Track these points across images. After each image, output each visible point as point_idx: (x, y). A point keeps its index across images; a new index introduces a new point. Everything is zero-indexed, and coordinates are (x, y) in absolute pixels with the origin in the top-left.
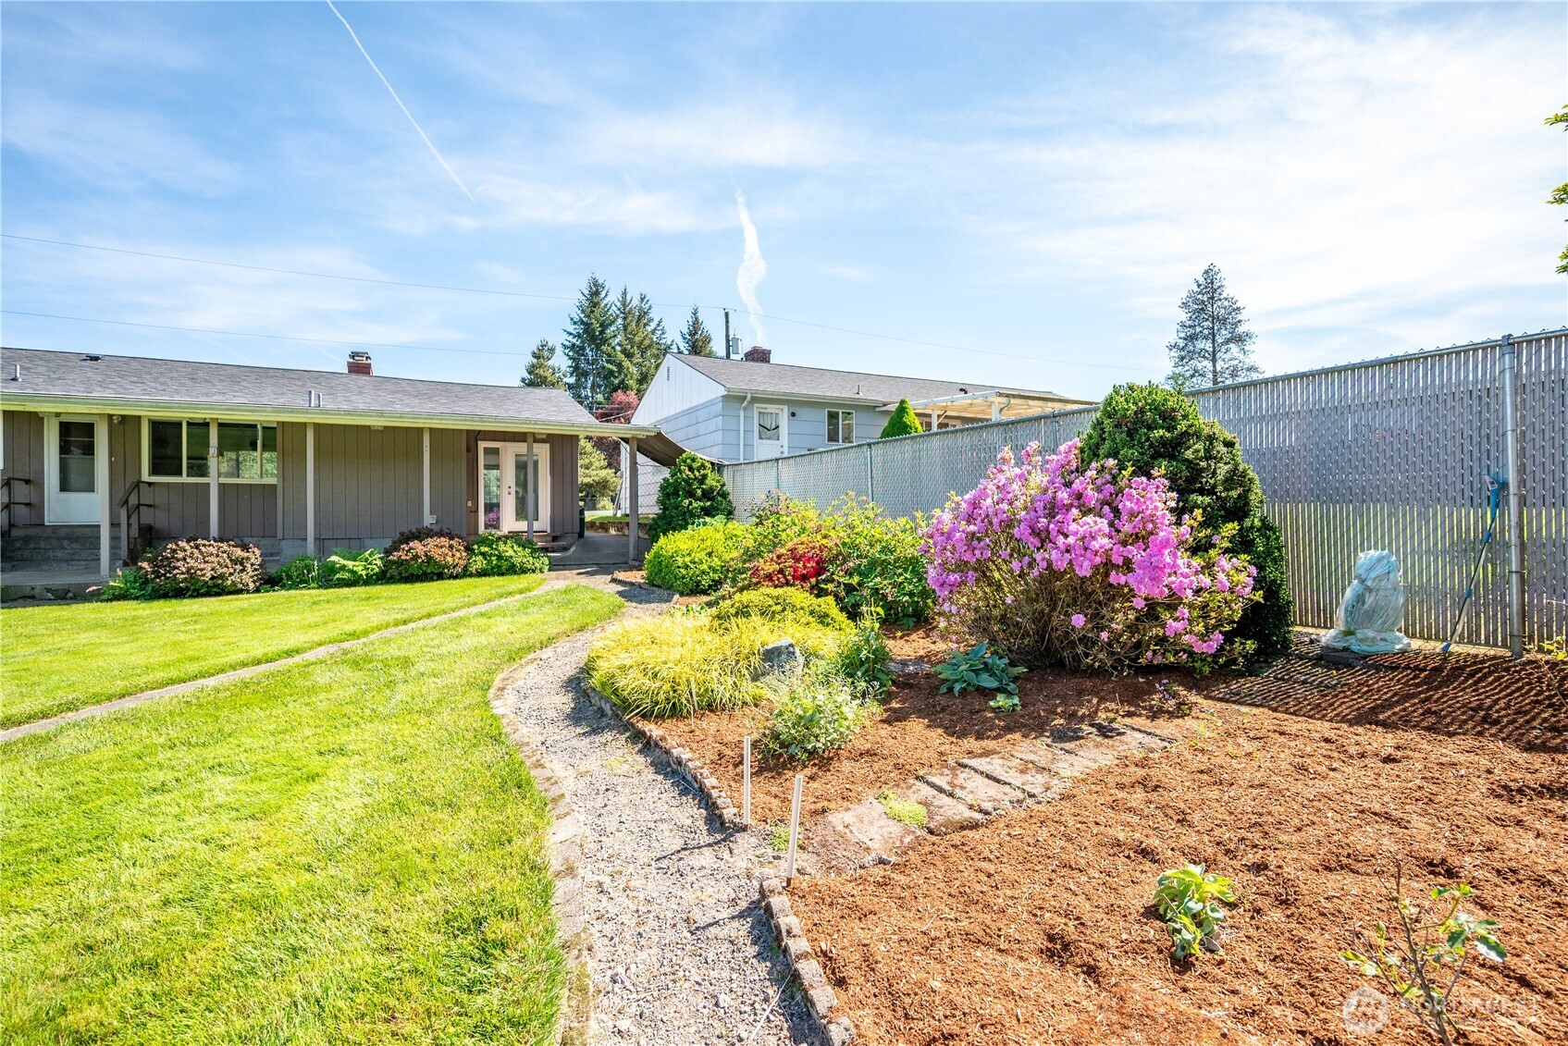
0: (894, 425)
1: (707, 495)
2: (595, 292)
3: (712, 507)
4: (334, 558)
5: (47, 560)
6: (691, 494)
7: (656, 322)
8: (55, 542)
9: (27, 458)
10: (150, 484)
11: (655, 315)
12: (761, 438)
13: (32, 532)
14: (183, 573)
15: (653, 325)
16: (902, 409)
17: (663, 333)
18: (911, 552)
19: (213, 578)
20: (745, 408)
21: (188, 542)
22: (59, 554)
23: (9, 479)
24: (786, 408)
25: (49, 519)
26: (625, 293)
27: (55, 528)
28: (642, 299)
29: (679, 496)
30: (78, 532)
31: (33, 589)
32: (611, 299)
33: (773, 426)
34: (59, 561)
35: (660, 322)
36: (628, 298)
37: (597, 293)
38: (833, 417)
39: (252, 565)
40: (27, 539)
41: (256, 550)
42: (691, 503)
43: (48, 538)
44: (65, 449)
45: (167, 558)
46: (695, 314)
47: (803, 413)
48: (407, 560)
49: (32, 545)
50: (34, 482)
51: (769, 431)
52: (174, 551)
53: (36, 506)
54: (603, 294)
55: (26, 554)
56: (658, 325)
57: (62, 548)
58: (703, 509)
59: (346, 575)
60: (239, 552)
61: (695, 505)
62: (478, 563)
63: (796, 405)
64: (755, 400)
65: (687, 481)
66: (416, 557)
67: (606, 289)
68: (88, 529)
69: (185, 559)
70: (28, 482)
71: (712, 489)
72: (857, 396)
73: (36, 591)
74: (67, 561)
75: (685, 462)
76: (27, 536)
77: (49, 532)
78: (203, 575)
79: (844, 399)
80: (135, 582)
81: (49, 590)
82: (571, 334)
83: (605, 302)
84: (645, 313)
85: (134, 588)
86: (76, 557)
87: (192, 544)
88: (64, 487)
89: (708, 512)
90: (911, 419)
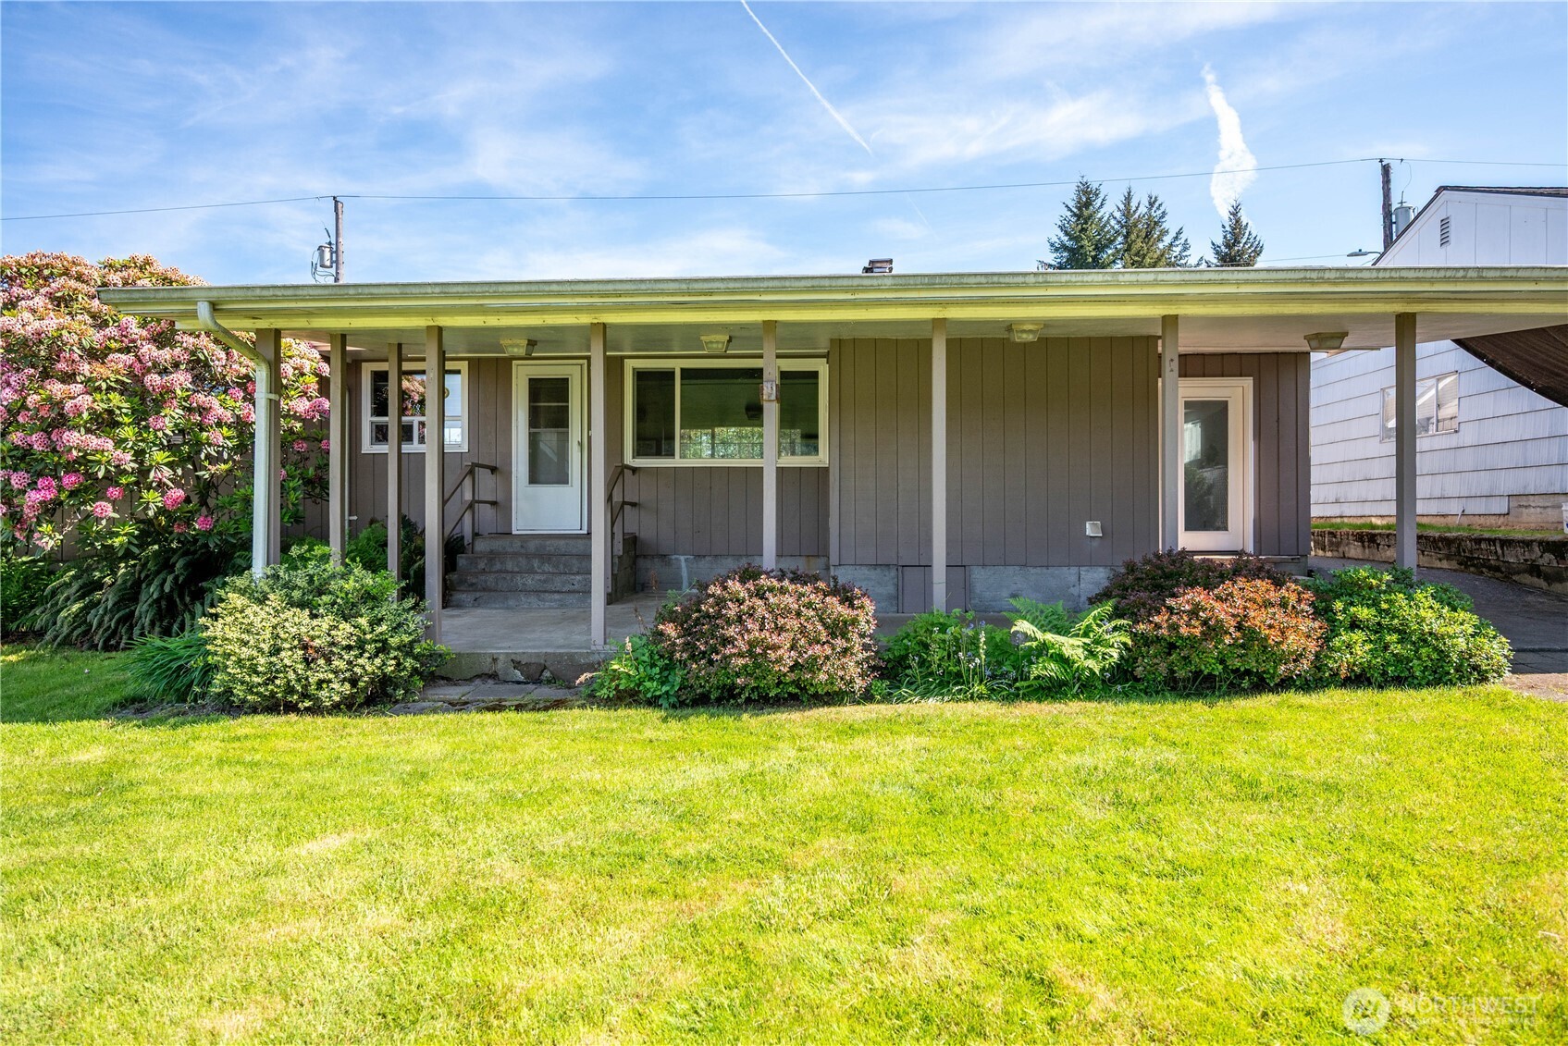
2: (1086, 200)
4: (1023, 626)
5: (515, 590)
7: (1172, 234)
8: (523, 561)
9: (494, 434)
10: (634, 470)
11: (1171, 225)
13: (497, 545)
14: (741, 655)
15: (1167, 239)
17: (1185, 249)
19: (796, 666)
21: (743, 582)
22: (530, 581)
23: (475, 465)
25: (519, 526)
26: (1128, 198)
27: (525, 538)
28: (1152, 204)
30: (551, 546)
31: (495, 660)
32: (1109, 209)
34: (527, 592)
35: (1179, 233)
36: (1133, 204)
37: (1088, 204)
39: (862, 636)
40: (492, 556)
41: (867, 602)
43: (515, 555)
44: (535, 419)
45: (707, 615)
46: (1234, 214)
48: (1191, 638)
49: (498, 566)
50: (499, 470)
52: (720, 602)
53: (501, 505)
54: (1098, 202)
55: (491, 579)
56: (1176, 238)
57: (531, 571)
59: (1051, 669)
60: (837, 608)
62: (1356, 649)
66: (1213, 630)
67: (1101, 196)
68: (562, 542)
69: (740, 620)
70: (494, 470)
73: (500, 665)
74: (537, 592)
76: (492, 552)
77: (517, 544)
78: (779, 660)
80: (653, 665)
81: (517, 664)
82: (1050, 266)
83: (1099, 216)
84: (1156, 223)
85: (651, 679)
86: (549, 586)
87: (750, 585)
88: (534, 479)
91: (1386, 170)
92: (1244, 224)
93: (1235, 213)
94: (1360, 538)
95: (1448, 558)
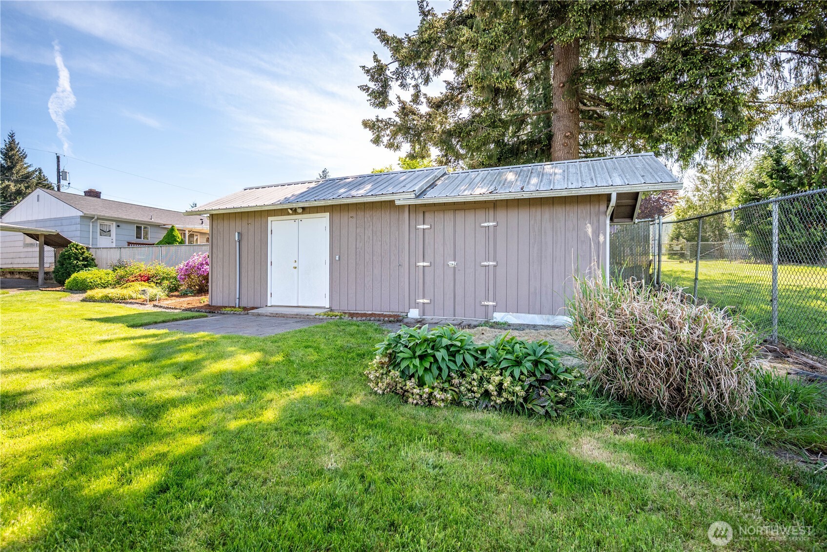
0: (169, 235)
1: (85, 259)
3: (87, 264)
6: (77, 259)
12: (101, 235)
16: (172, 229)
18: (174, 275)
20: (93, 222)
24: (114, 223)
29: (71, 259)
33: (108, 230)
38: (139, 228)
42: (77, 262)
47: (122, 225)
51: (105, 232)
58: (83, 265)
61: (79, 263)
63: (120, 223)
64: (98, 219)
65: (75, 254)
71: (87, 257)
72: (151, 221)
75: (73, 246)
79: (145, 221)
89: (86, 266)
90: (177, 233)
91: (58, 158)
92: (17, 142)
93: (12, 136)
94: (10, 272)
95: (29, 277)
